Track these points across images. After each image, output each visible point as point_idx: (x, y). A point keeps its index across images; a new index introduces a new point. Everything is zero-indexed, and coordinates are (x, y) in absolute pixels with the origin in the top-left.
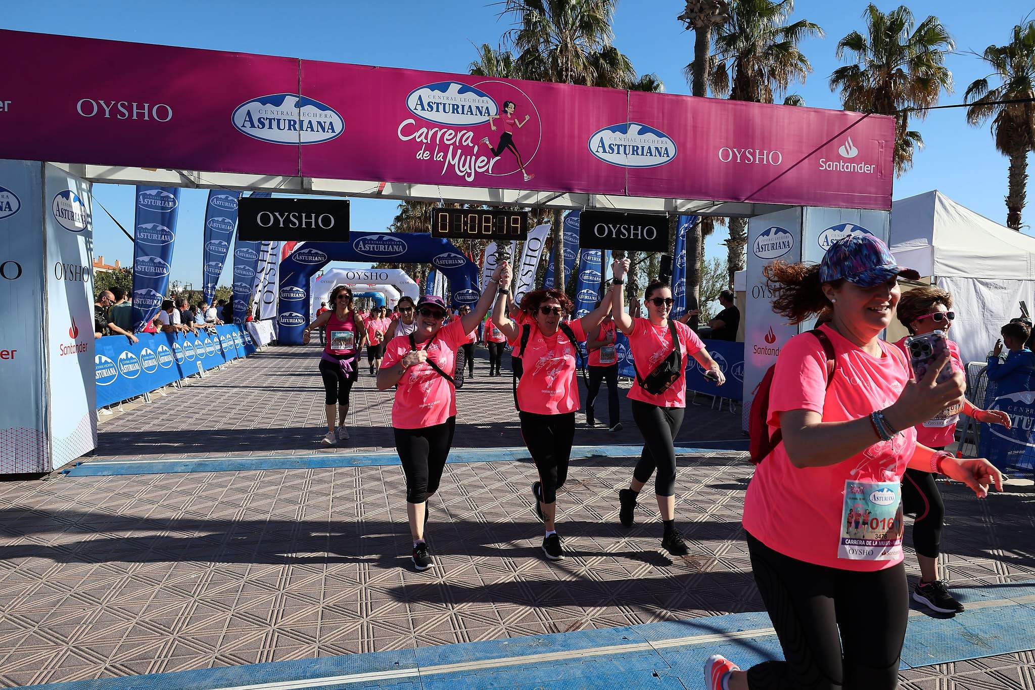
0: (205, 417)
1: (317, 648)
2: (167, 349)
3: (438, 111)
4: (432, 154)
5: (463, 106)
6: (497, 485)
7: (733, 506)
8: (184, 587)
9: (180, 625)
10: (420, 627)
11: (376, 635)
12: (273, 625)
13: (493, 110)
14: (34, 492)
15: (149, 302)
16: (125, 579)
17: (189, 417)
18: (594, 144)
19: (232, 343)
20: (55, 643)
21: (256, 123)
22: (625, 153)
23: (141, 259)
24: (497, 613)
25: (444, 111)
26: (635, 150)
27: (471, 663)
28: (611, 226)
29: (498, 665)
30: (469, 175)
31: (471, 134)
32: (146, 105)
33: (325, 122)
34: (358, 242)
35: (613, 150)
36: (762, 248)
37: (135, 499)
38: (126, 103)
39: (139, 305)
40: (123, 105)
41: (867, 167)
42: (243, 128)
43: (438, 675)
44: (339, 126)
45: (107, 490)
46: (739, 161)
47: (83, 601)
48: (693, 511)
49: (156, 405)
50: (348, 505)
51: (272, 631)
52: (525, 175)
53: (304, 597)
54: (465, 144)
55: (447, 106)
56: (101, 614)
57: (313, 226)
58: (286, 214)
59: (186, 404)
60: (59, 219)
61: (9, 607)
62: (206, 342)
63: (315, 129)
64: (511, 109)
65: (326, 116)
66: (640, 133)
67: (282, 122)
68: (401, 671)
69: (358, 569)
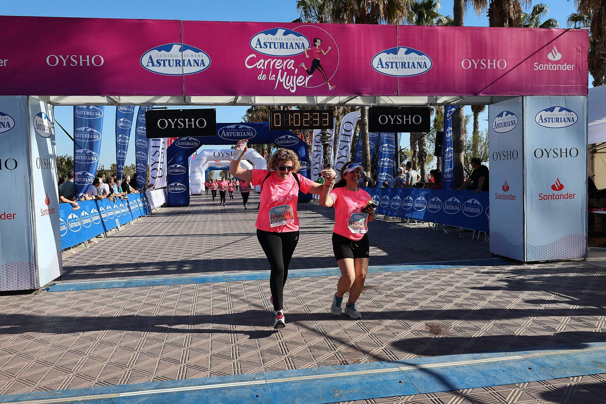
0: (125, 255)
1: (209, 373)
2: (97, 212)
3: (270, 47)
4: (268, 76)
5: (287, 43)
6: (318, 290)
7: (472, 299)
8: (130, 347)
9: (132, 364)
10: (267, 363)
11: (242, 367)
12: (183, 363)
13: (307, 44)
14: (31, 301)
15: (84, 180)
16: (96, 343)
17: (116, 256)
18: (375, 63)
19: (137, 206)
20: (65, 372)
21: (155, 63)
22: (396, 67)
23: (78, 151)
24: (312, 356)
25: (275, 47)
26: (403, 65)
27: (295, 378)
28: (390, 116)
29: (311, 378)
30: (293, 88)
31: (293, 61)
32: (88, 57)
33: (198, 60)
34: (222, 130)
35: (388, 66)
36: (498, 126)
37: (92, 303)
38: (76, 56)
39: (78, 182)
40: (73, 57)
41: (569, 66)
42: (147, 67)
43: (277, 383)
44: (207, 62)
45: (74, 299)
46: (476, 68)
47: (76, 354)
48: (444, 302)
49: (92, 249)
50: (223, 303)
51: (183, 366)
52: (330, 86)
53: (200, 350)
54: (289, 68)
55: (276, 44)
56: (87, 359)
57: (193, 127)
58: (176, 120)
59: (112, 248)
60: (37, 130)
61: (36, 357)
62: (121, 206)
63: (192, 64)
64: (318, 43)
65: (199, 56)
66: (407, 53)
67: (171, 62)
68: (257, 381)
69: (230, 336)
